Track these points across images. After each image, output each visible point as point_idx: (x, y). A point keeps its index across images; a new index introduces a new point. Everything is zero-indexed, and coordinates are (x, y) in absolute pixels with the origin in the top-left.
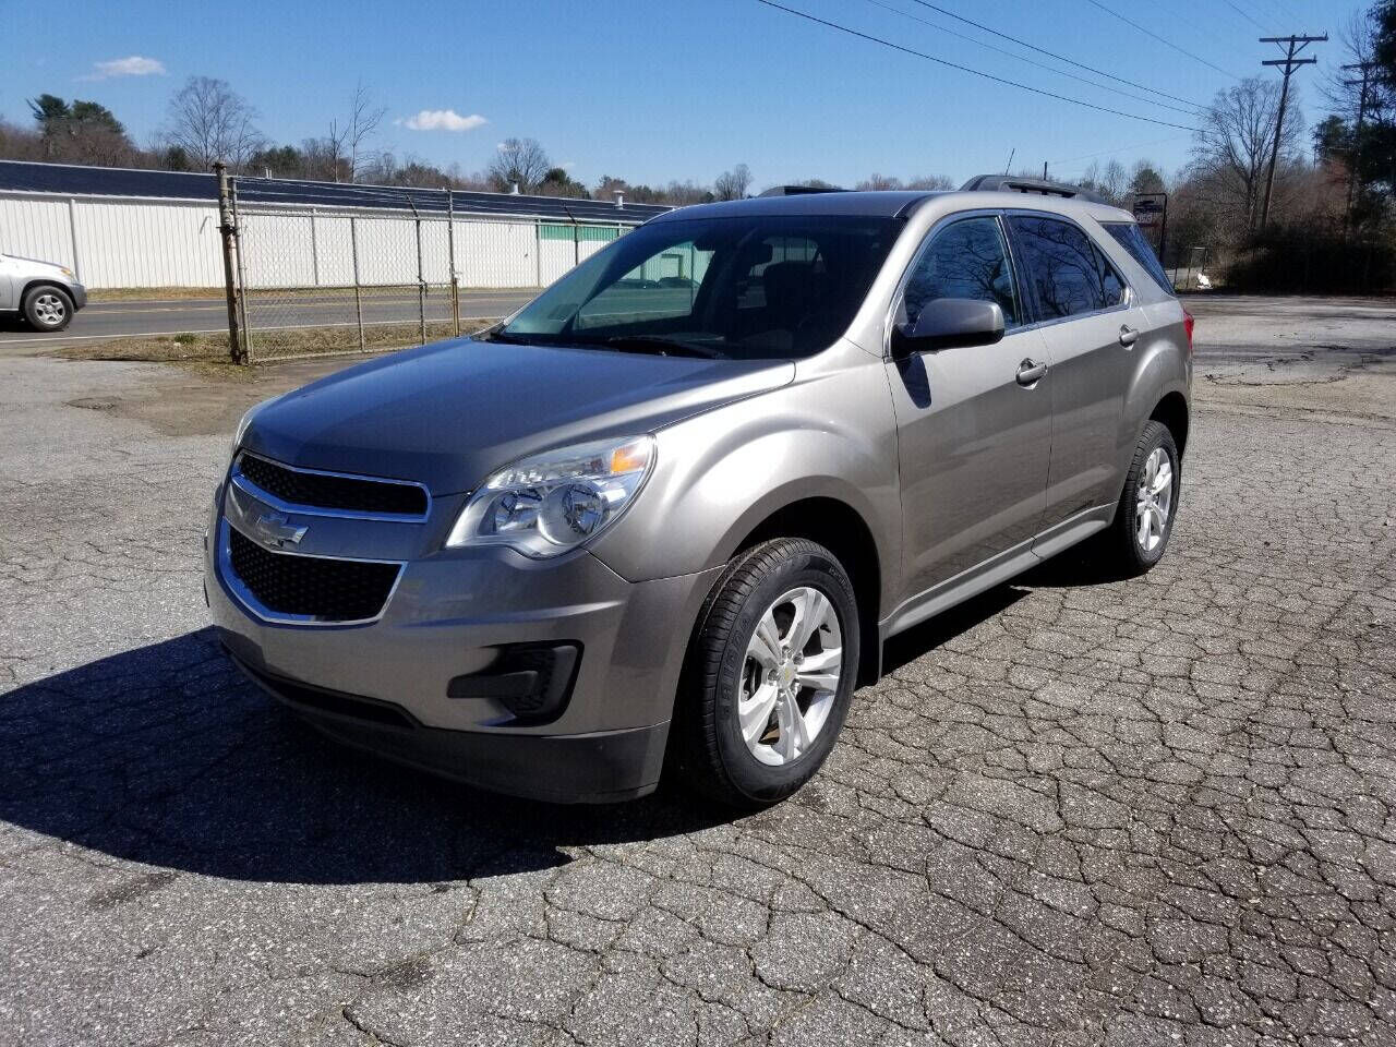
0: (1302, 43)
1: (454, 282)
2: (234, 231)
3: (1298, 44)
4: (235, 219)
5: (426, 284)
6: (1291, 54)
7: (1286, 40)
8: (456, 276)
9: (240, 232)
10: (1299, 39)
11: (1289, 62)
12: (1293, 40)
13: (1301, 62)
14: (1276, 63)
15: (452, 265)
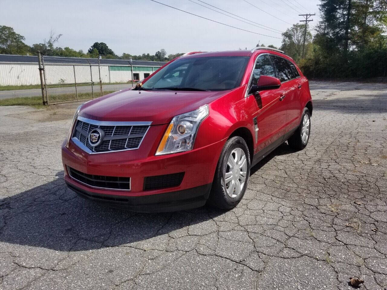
0: (309, 16)
1: (101, 81)
2: (43, 69)
3: (308, 16)
4: (43, 66)
5: (93, 83)
6: (307, 19)
7: (305, 15)
8: (101, 80)
9: (44, 70)
10: (309, 15)
11: (306, 21)
12: (307, 15)
13: (309, 21)
14: (303, 21)
15: (100, 77)
